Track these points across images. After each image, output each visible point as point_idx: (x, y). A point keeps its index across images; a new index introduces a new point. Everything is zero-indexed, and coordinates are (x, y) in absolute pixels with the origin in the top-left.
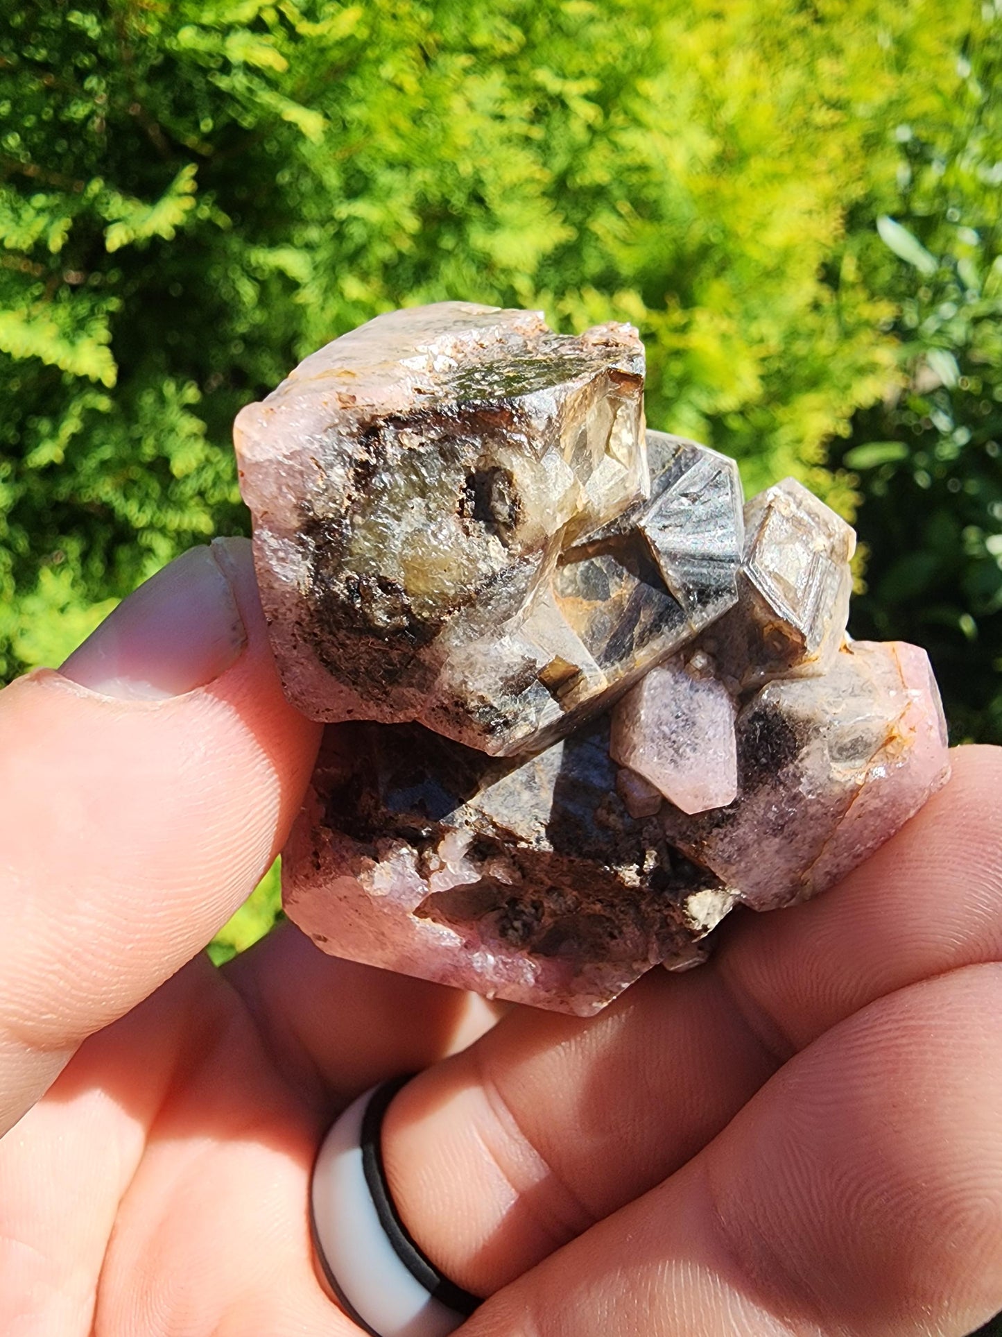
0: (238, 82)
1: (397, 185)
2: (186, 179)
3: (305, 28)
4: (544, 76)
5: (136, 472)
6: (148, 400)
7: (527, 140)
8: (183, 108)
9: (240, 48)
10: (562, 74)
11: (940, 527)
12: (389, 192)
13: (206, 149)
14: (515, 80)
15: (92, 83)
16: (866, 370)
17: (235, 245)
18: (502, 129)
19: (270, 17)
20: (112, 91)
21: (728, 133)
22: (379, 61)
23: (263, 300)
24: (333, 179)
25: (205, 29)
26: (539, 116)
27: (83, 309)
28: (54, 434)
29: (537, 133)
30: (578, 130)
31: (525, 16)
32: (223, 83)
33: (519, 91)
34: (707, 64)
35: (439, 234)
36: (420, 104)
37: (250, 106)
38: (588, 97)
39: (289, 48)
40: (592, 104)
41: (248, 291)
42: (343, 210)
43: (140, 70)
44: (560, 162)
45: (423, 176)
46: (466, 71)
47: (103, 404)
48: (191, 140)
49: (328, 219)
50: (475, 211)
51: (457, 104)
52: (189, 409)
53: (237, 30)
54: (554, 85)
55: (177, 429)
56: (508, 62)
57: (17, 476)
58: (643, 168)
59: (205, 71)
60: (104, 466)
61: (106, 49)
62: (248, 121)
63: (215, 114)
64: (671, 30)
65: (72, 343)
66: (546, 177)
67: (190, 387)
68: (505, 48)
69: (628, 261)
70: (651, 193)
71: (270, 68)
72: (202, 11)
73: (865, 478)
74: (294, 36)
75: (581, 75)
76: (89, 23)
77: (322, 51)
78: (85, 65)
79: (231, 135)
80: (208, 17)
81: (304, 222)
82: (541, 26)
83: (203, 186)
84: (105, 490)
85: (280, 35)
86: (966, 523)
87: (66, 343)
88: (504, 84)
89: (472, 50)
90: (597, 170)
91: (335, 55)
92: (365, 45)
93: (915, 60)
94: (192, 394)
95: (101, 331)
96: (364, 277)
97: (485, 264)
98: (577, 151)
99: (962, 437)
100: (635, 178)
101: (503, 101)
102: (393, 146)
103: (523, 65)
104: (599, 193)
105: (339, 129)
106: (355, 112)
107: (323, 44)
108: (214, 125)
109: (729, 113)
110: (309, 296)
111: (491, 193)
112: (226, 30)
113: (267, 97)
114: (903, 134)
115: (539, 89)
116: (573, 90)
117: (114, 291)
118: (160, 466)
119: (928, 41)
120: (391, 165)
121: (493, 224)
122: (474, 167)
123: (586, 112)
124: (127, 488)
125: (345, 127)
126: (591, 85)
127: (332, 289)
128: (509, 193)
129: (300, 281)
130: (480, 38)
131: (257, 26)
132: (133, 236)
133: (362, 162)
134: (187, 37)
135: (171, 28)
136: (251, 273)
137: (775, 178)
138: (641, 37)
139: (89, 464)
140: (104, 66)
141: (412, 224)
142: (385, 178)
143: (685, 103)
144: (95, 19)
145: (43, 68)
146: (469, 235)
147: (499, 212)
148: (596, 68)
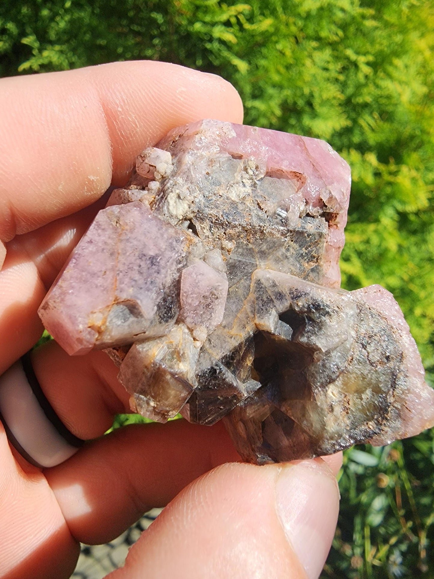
0: (216, 46)
1: (276, 95)
3: (247, 26)
4: (349, 52)
7: (337, 81)
9: (218, 32)
10: (358, 53)
12: (271, 97)
14: (336, 53)
15: (156, 41)
18: (326, 74)
19: (233, 20)
20: (164, 45)
21: (431, 85)
22: (277, 42)
24: (248, 90)
25: (205, 23)
26: (344, 70)
29: (342, 78)
30: (361, 77)
31: (346, 25)
32: (208, 46)
33: (337, 58)
34: (427, 53)
35: (290, 117)
36: (291, 61)
37: (218, 57)
39: (239, 34)
40: (369, 67)
42: (250, 104)
43: (176, 37)
44: (350, 90)
45: (287, 92)
46: (315, 49)
50: (307, 109)
51: (308, 62)
53: (218, 25)
54: (353, 57)
56: (333, 45)
58: (389, 97)
59: (202, 40)
61: (164, 28)
62: (217, 63)
63: (204, 58)
64: (414, 36)
66: (342, 97)
68: (334, 38)
69: (373, 139)
70: (391, 108)
71: (230, 42)
72: (205, 16)
74: (241, 28)
75: (367, 53)
76: (159, 17)
77: (253, 36)
78: (154, 34)
80: (208, 19)
82: (352, 29)
85: (237, 28)
88: (330, 55)
89: (318, 39)
90: (366, 96)
91: (259, 39)
92: (272, 34)
97: (308, 132)
98: (359, 87)
100: (383, 101)
101: (328, 62)
102: (276, 78)
103: (341, 47)
104: (366, 105)
105: (255, 68)
106: (263, 62)
107: (254, 34)
108: (203, 63)
111: (316, 102)
112: (213, 24)
113: (225, 53)
115: (348, 58)
116: (362, 59)
120: (274, 86)
121: (314, 115)
122: (310, 90)
123: (366, 69)
125: (257, 67)
126: (371, 58)
128: (324, 103)
130: (324, 34)
131: (227, 24)
133: (261, 84)
134: (198, 26)
135: (191, 22)
138: (398, 38)
140: (162, 35)
141: (278, 112)
142: (270, 91)
143: (413, 70)
144: (161, 16)
145: (137, 34)
146: (303, 119)
147: (318, 111)
148: (374, 51)
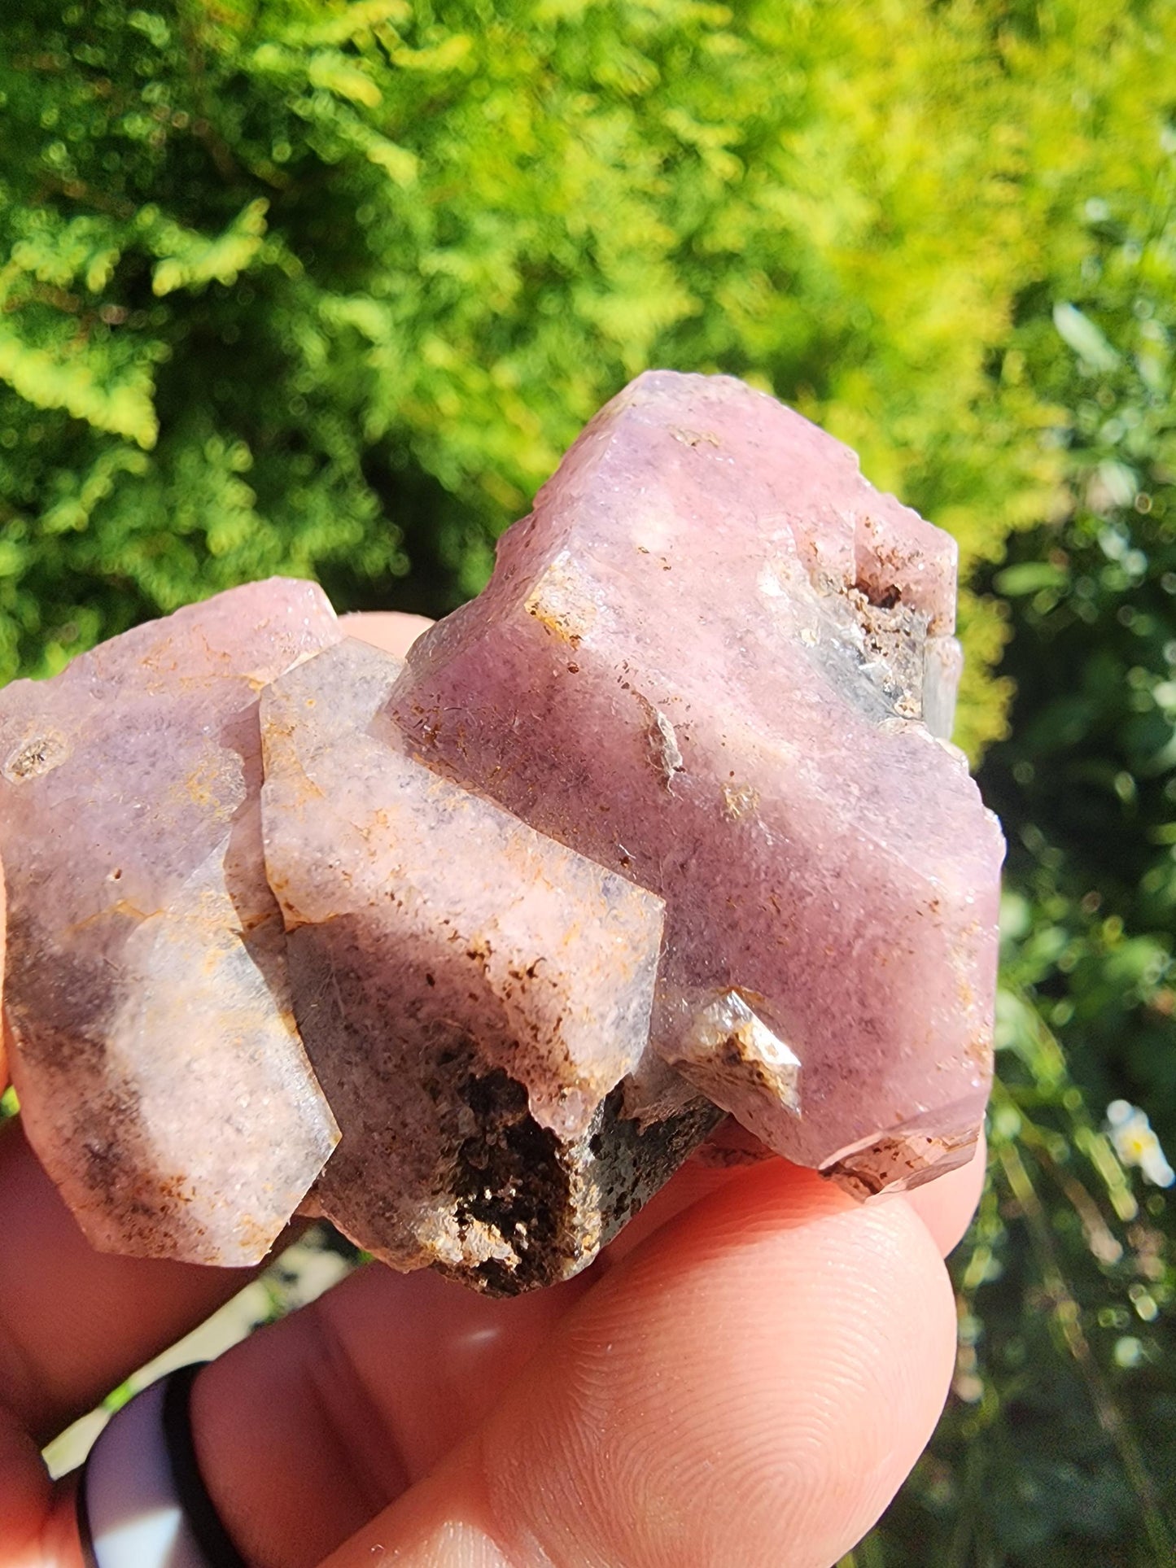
0: (322, 108)
1: (495, 236)
2: (253, 217)
3: (404, 57)
4: (679, 121)
5: (169, 541)
6: (187, 462)
7: (647, 197)
8: (256, 130)
9: (327, 71)
10: (699, 118)
11: (1101, 670)
12: (485, 243)
13: (280, 180)
14: (644, 123)
15: (155, 93)
16: (1022, 483)
17: (304, 290)
18: (622, 180)
19: (364, 41)
20: (177, 103)
21: (886, 202)
22: (483, 99)
23: (333, 355)
24: (423, 222)
25: (287, 48)
26: (668, 166)
27: (122, 350)
28: (76, 493)
29: (664, 187)
30: (711, 187)
31: (660, 50)
32: (301, 108)
33: (649, 136)
34: (866, 121)
35: (541, 295)
36: (529, 149)
37: (332, 138)
38: (729, 149)
39: (386, 80)
40: (732, 156)
41: (314, 348)
42: (434, 262)
43: (212, 82)
44: (688, 220)
45: (526, 232)
46: (588, 114)
47: (137, 464)
48: (263, 169)
49: (413, 271)
50: (584, 272)
51: (573, 151)
52: (239, 476)
53: (322, 52)
54: (688, 131)
55: (218, 498)
56: (636, 103)
57: (31, 538)
58: (785, 233)
59: (284, 94)
60: (133, 533)
61: (174, 58)
62: (330, 153)
63: (293, 140)
64: (828, 78)
65: (107, 393)
66: (668, 238)
67: (238, 448)
68: (633, 86)
69: (758, 340)
70: (793, 264)
71: (362, 101)
72: (287, 29)
73: (1017, 608)
74: (389, 64)
75: (720, 121)
76: (155, 28)
77: (420, 84)
78: (145, 72)
79: (309, 168)
80: (293, 35)
81: (386, 270)
82: (678, 60)
83: (273, 221)
84: (132, 561)
85: (374, 61)
86: (1131, 665)
87: (101, 391)
88: (630, 127)
89: (594, 88)
90: (729, 233)
91: (437, 90)
92: (470, 80)
93: (1114, 126)
94: (241, 458)
95: (141, 380)
96: (452, 342)
97: (592, 333)
98: (709, 210)
99: (1136, 564)
100: (775, 246)
101: (628, 148)
102: (493, 192)
103: (652, 107)
104: (731, 259)
105: (435, 170)
106: (451, 150)
107: (422, 78)
108: (294, 152)
109: (890, 177)
110: (385, 358)
111: (606, 252)
112: (310, 50)
113: (353, 131)
114: (1094, 211)
115: (672, 136)
116: (711, 139)
117: (160, 333)
118: (197, 539)
119: (1131, 104)
120: (492, 211)
121: (604, 287)
122: (586, 223)
123: (722, 165)
124: (158, 560)
125: (442, 168)
126: (730, 135)
127: (413, 349)
128: (626, 253)
129: (375, 340)
130: (607, 72)
131: (349, 48)
132: (187, 278)
133: (458, 208)
134: (267, 58)
135: (249, 43)
136: (322, 326)
137: (933, 260)
138: (792, 83)
139: (113, 531)
140: (166, 74)
141: (510, 282)
142: (484, 225)
143: (835, 163)
144: (162, 22)
145: (94, 73)
146: (574, 300)
147: (611, 276)
148: (739, 117)
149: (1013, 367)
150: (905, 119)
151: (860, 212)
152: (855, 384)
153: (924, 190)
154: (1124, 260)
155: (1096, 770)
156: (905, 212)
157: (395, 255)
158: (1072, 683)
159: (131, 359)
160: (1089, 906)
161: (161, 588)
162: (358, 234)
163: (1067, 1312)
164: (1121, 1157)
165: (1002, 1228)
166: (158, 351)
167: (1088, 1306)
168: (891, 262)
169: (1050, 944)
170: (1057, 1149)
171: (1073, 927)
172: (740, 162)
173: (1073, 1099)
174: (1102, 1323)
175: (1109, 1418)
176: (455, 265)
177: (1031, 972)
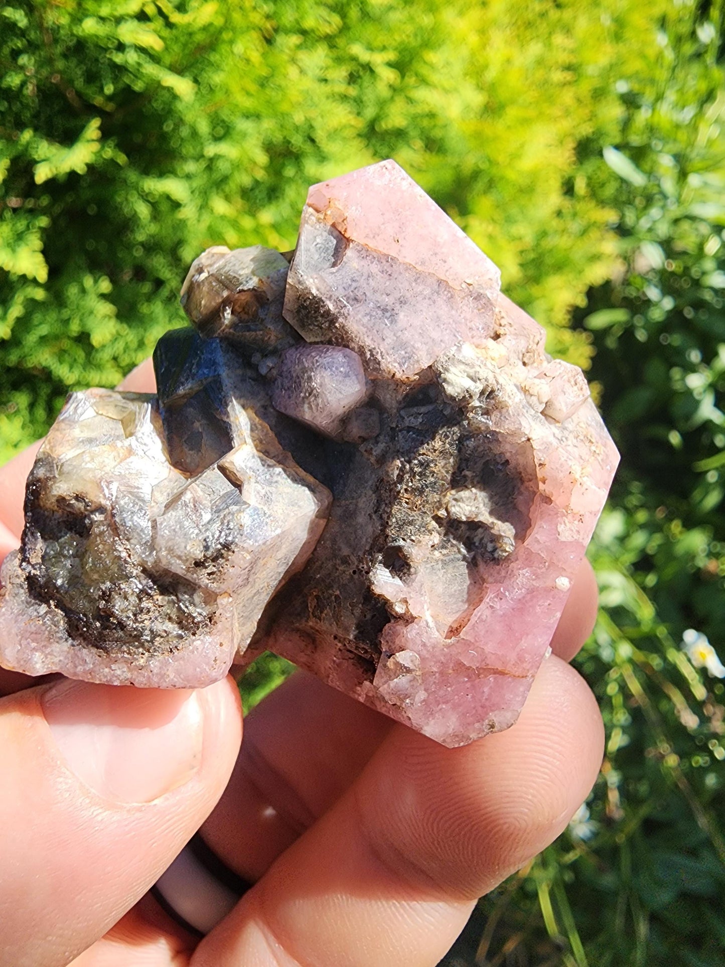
0: (131, 58)
1: (250, 131)
2: (93, 129)
3: (176, 18)
4: (357, 50)
5: (66, 344)
6: (72, 291)
7: (344, 98)
8: (92, 78)
9: (130, 33)
10: (370, 48)
11: (653, 369)
12: (244, 135)
13: (110, 107)
14: (335, 53)
15: (23, 60)
16: (595, 258)
17: (132, 176)
18: (325, 89)
19: (150, 10)
20: (40, 65)
21: (490, 89)
22: (231, 42)
23: (156, 215)
24: (204, 127)
25: (103, 19)
26: (352, 79)
27: (21, 225)
28: (3, 317)
29: (353, 91)
30: (382, 90)
31: (342, 8)
32: (118, 58)
33: (339, 60)
34: (474, 39)
35: (283, 166)
36: (264, 72)
37: (139, 76)
38: (390, 65)
39: (166, 33)
40: (393, 70)
41: (143, 210)
42: (211, 150)
43: (59, 49)
44: (370, 112)
45: (268, 125)
46: (299, 47)
47: (40, 294)
48: (98, 101)
49: (200, 157)
50: (308, 148)
51: (293, 72)
52: (103, 296)
53: (126, 20)
54: (364, 56)
55: (95, 312)
56: (330, 40)
58: (432, 115)
59: (106, 50)
60: (43, 340)
61: (33, 35)
62: (138, 86)
63: (115, 80)
64: (448, 15)
65: (14, 251)
66: (360, 124)
67: (103, 281)
68: (327, 30)
70: (437, 133)
71: (152, 48)
72: (100, 7)
73: (598, 337)
74: (169, 25)
75: (384, 48)
76: (18, 17)
77: (190, 34)
78: (18, 47)
79: (127, 96)
80: (105, 11)
81: (184, 159)
82: (354, 13)
83: (106, 134)
84: (44, 358)
85: (159, 23)
86: (671, 365)
87: (8, 250)
88: (327, 56)
89: (302, 32)
90: (396, 117)
91: (200, 38)
92: (221, 31)
93: (628, 34)
94: (105, 286)
95: (35, 242)
96: (227, 198)
98: (382, 104)
99: (668, 304)
100: (425, 123)
101: (327, 68)
102: (246, 103)
103: (341, 42)
104: (400, 134)
105: (207, 91)
106: (217, 78)
107: (190, 30)
108: (115, 89)
109: (491, 74)
110: (188, 212)
111: (320, 135)
112: (119, 20)
113: (150, 69)
114: (622, 87)
115: (354, 59)
116: (378, 59)
117: (44, 211)
118: (83, 339)
119: (638, 20)
120: (247, 116)
121: (322, 158)
122: (305, 117)
123: (388, 75)
124: (61, 355)
125: (211, 90)
126: (391, 56)
127: (204, 206)
128: (333, 134)
129: (181, 202)
130: (309, 23)
131: (142, 17)
132: (55, 172)
133: (225, 115)
134: (90, 26)
135: (77, 20)
136: (145, 197)
137: (525, 122)
138: (427, 20)
139: (31, 339)
140: (32, 47)
141: (262, 159)
142: (243, 125)
143: (458, 68)
144: (23, 13)
146: (304, 167)
147: (325, 150)
148: (394, 44)
149: (581, 186)
150: (498, 38)
151: (477, 99)
152: (483, 204)
153: (514, 80)
154: (642, 116)
155: (656, 431)
156: (503, 94)
157: (188, 149)
158: (637, 379)
159: (28, 228)
160: (660, 514)
161: (66, 373)
162: (164, 138)
163: (672, 760)
164: (694, 663)
165: (627, 715)
166: (43, 221)
167: (683, 755)
168: (499, 126)
169: (639, 539)
170: (656, 662)
171: (652, 527)
172: (398, 73)
173: (662, 631)
174: (694, 764)
175: (704, 821)
176: (226, 149)
177: (629, 558)
